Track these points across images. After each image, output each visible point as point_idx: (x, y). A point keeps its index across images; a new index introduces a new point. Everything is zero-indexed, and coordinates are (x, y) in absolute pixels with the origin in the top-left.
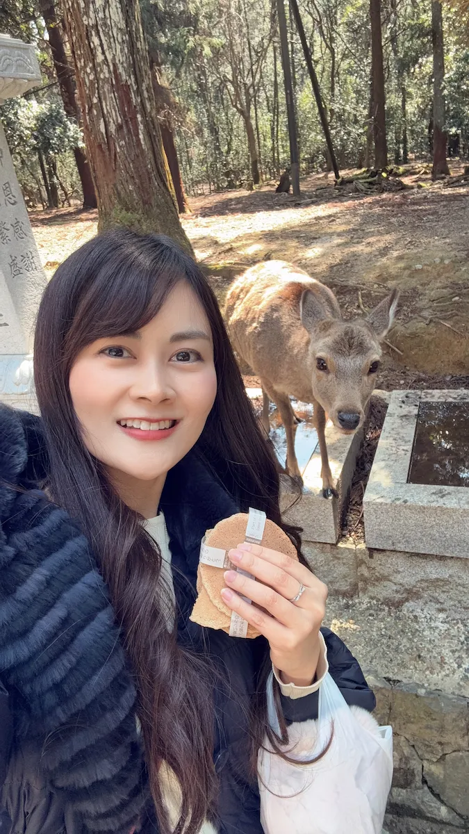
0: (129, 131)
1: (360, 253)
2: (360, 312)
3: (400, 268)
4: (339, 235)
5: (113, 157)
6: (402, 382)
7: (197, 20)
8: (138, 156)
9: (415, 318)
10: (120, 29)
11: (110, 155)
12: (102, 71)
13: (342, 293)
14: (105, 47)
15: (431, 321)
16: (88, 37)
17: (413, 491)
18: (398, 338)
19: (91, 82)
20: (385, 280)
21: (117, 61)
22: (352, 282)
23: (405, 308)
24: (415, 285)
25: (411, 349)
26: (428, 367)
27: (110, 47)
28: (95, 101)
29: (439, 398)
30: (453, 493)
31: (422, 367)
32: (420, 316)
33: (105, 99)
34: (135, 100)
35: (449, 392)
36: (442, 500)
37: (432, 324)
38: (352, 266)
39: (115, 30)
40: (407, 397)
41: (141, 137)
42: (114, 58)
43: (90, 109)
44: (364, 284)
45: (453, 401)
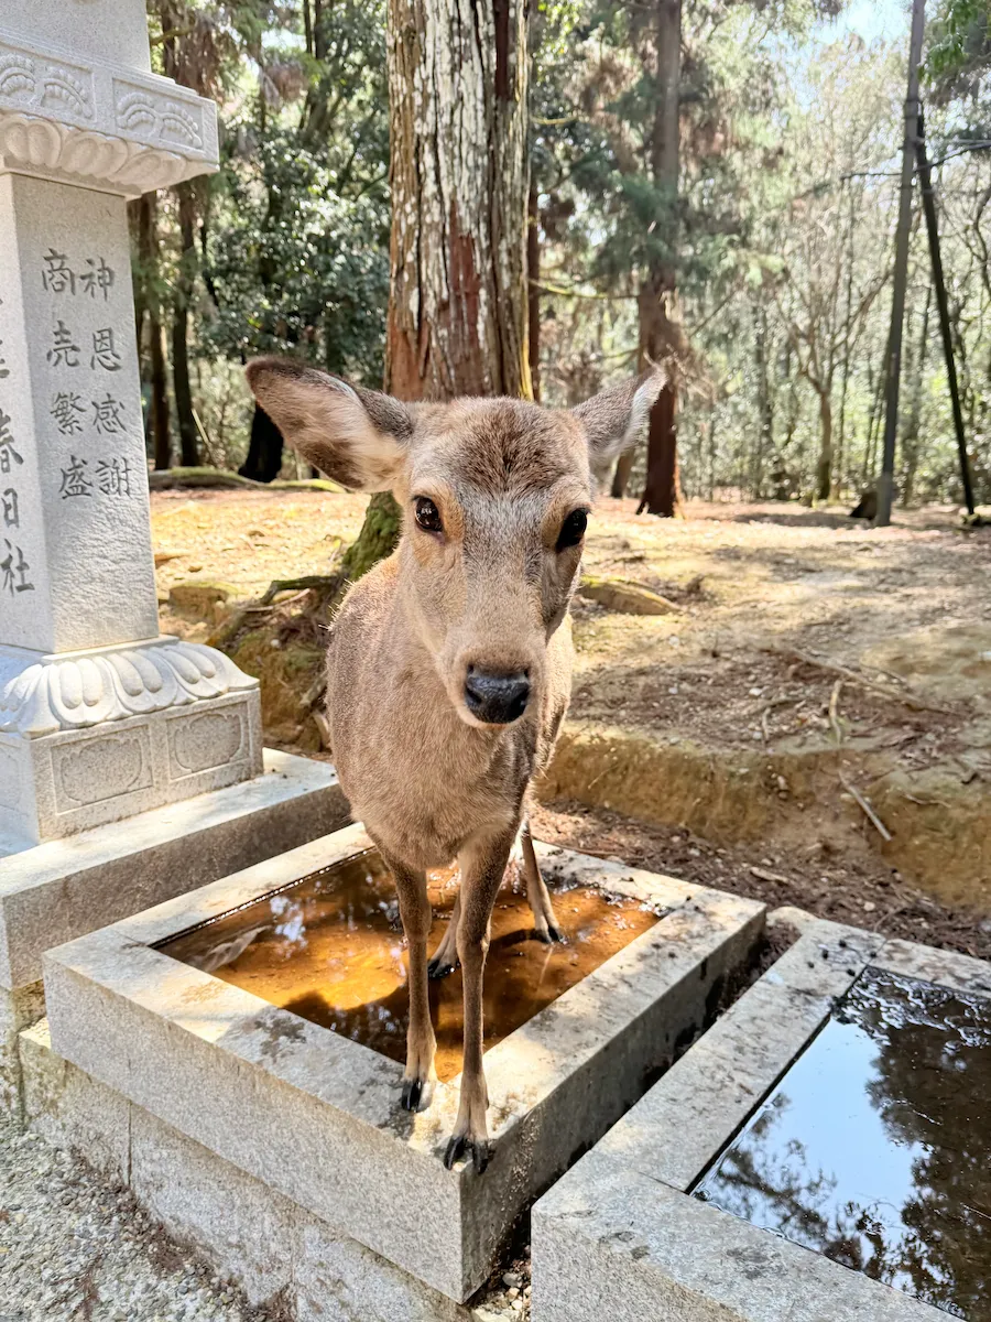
0: (459, 315)
1: (880, 609)
2: (825, 723)
3: (948, 652)
4: (861, 574)
5: (423, 355)
6: (869, 906)
7: (748, 227)
8: (468, 359)
9: (944, 764)
10: (475, 146)
11: (418, 350)
12: (429, 210)
13: (803, 679)
14: (443, 172)
15: (975, 777)
16: (418, 154)
17: (684, 1223)
18: (889, 801)
19: (409, 227)
20: (908, 670)
21: (459, 197)
22: (835, 661)
23: (930, 737)
24: (970, 694)
25: (914, 833)
26: (949, 887)
27: (451, 173)
28: (410, 258)
29: (921, 969)
30: (792, 1275)
31: (932, 882)
32: (956, 761)
33: (427, 256)
34: (481, 265)
35: (956, 961)
36: (747, 1282)
37: (977, 785)
38: (849, 632)
39: (465, 146)
40: (843, 945)
41: (481, 327)
42: (454, 192)
43: (400, 271)
44: (857, 670)
45: (955, 986)
